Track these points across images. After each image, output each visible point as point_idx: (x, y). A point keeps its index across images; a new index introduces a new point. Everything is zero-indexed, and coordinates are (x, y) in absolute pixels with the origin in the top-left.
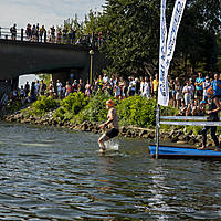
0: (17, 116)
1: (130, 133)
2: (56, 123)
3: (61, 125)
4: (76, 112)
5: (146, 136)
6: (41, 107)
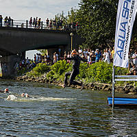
0: (23, 77)
1: (96, 87)
2: (48, 81)
3: (51, 82)
4: (61, 74)
5: (107, 89)
6: (39, 71)
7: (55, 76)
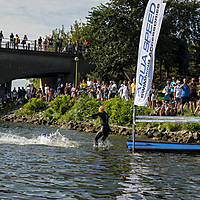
0: (10, 116)
2: (45, 122)
3: (50, 124)
4: (63, 113)
5: (125, 133)
6: (32, 108)
7: (55, 115)
